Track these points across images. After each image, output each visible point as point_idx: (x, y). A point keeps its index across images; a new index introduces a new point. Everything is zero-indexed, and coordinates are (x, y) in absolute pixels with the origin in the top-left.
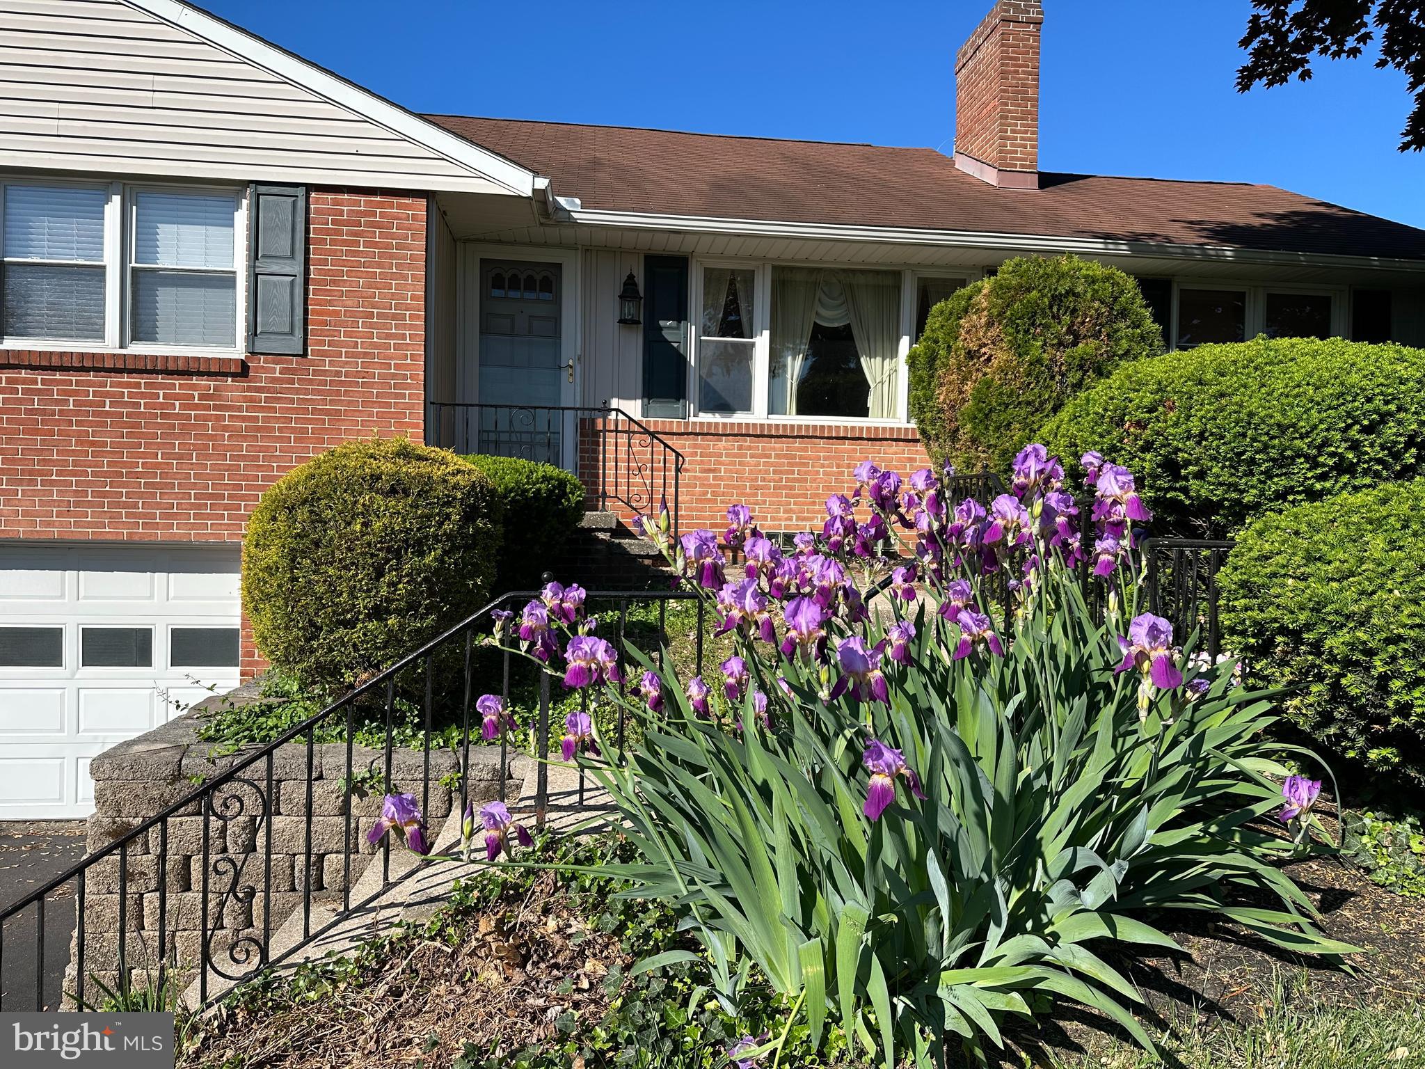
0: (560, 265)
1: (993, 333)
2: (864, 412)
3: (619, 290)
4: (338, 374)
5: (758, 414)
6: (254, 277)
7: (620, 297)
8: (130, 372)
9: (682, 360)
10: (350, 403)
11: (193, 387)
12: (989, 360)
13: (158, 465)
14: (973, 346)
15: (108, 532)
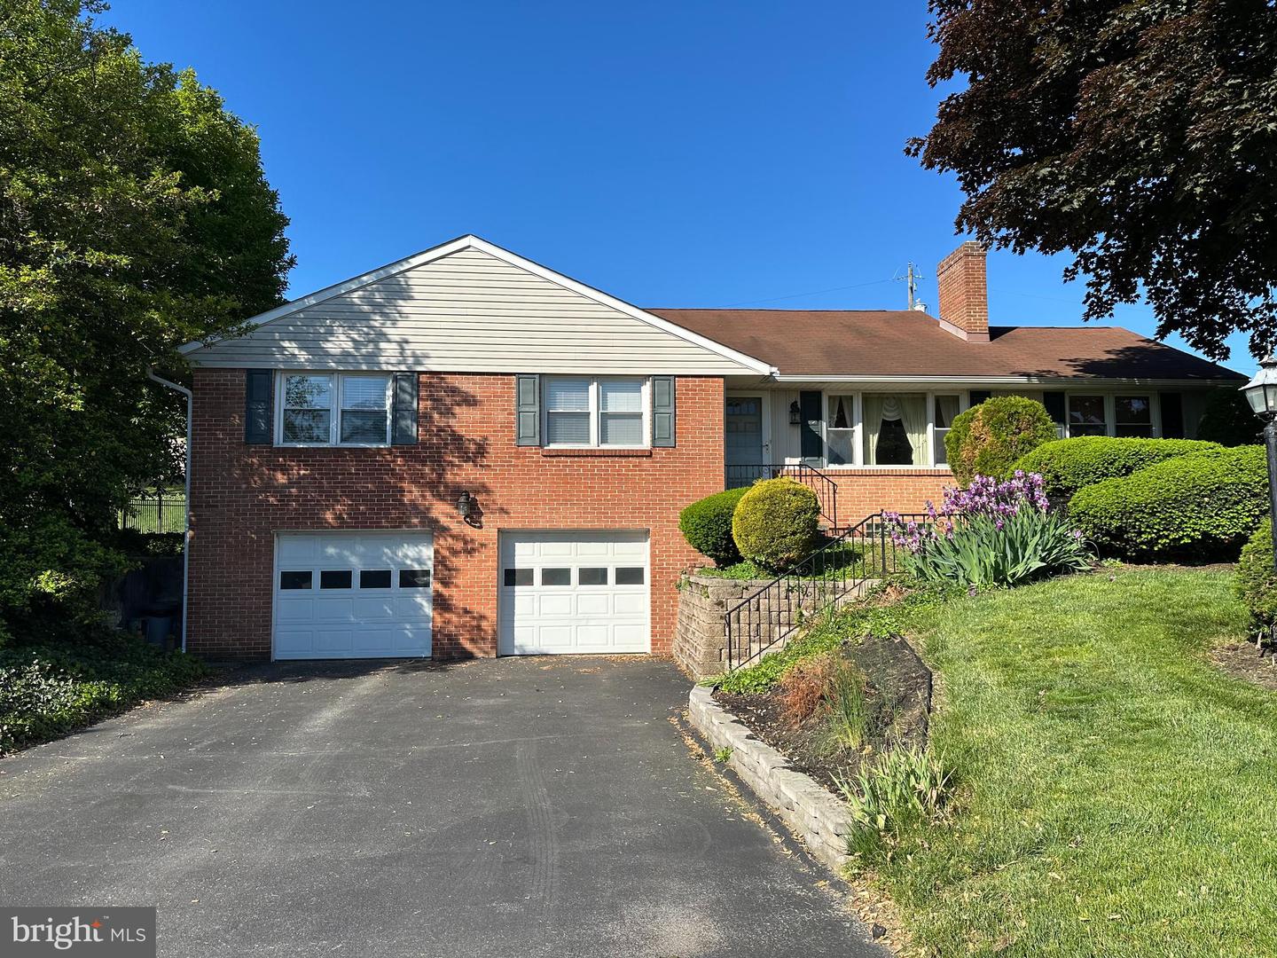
0: (761, 398)
1: (986, 429)
2: (911, 462)
3: (789, 409)
4: (689, 454)
5: (858, 463)
6: (654, 414)
7: (791, 412)
8: (605, 456)
9: (820, 439)
10: (694, 467)
11: (630, 462)
12: (984, 440)
13: (616, 496)
14: (977, 435)
15: (597, 525)
